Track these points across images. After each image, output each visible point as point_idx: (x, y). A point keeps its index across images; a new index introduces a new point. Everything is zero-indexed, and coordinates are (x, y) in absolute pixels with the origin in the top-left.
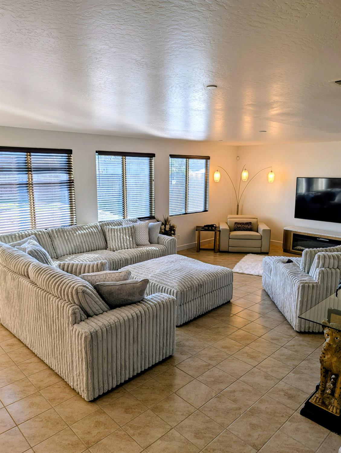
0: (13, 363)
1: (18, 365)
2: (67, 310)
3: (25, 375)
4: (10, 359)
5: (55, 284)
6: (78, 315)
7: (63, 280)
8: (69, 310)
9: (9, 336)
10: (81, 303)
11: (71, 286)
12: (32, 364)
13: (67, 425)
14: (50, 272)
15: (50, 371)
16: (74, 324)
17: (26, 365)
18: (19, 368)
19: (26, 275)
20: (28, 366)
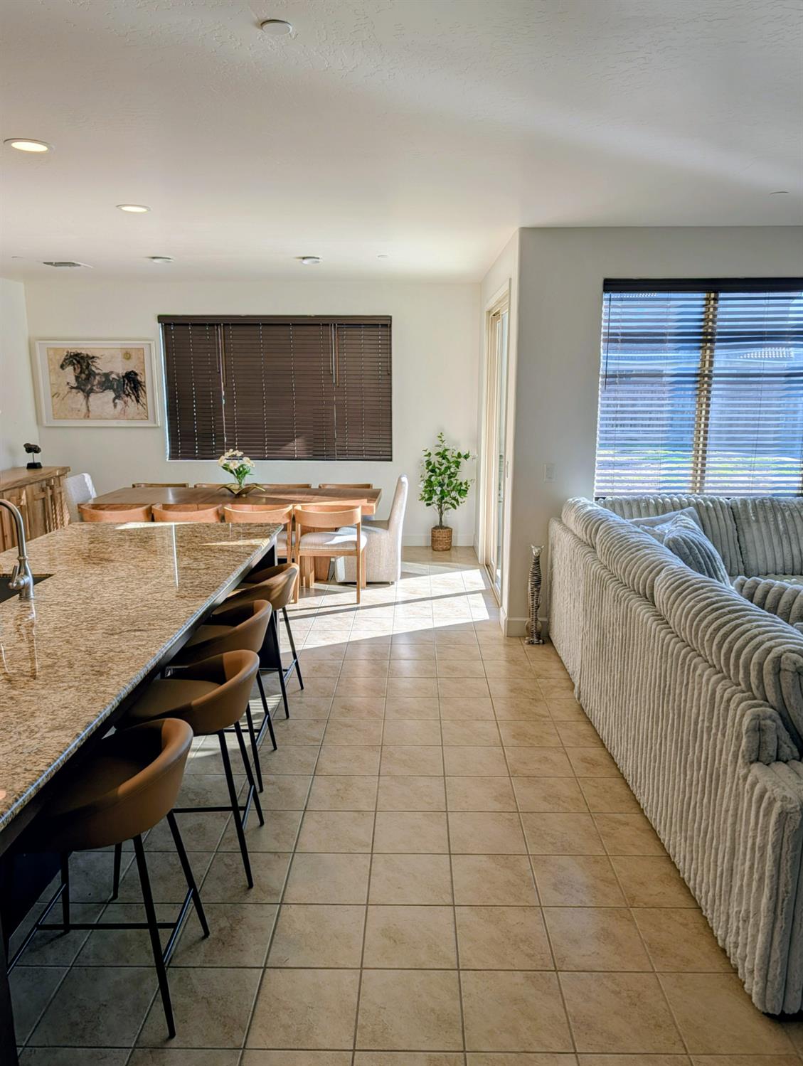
0: (586, 807)
1: (596, 819)
2: (739, 713)
3: (604, 849)
4: (581, 795)
5: (714, 630)
6: (770, 738)
7: (742, 624)
8: (742, 716)
9: (591, 740)
10: (787, 704)
11: (761, 644)
12: (627, 828)
13: (684, 1046)
14: (708, 595)
15: (666, 868)
16: (751, 763)
17: (614, 824)
18: (595, 826)
19: (648, 596)
20: (618, 829)
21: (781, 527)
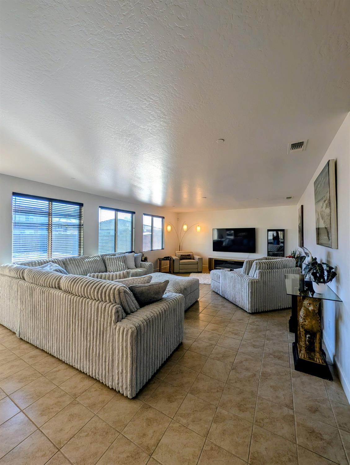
0: (40, 374)
1: (46, 376)
2: (110, 309)
3: (55, 385)
4: (36, 371)
5: (94, 288)
6: (120, 313)
7: (102, 284)
8: (112, 310)
9: (30, 349)
10: (122, 302)
11: (111, 288)
12: (60, 371)
13: (118, 431)
14: (86, 279)
15: (81, 376)
16: (116, 323)
17: (54, 374)
18: (47, 379)
19: (57, 287)
20: (57, 374)
21: (77, 264)
